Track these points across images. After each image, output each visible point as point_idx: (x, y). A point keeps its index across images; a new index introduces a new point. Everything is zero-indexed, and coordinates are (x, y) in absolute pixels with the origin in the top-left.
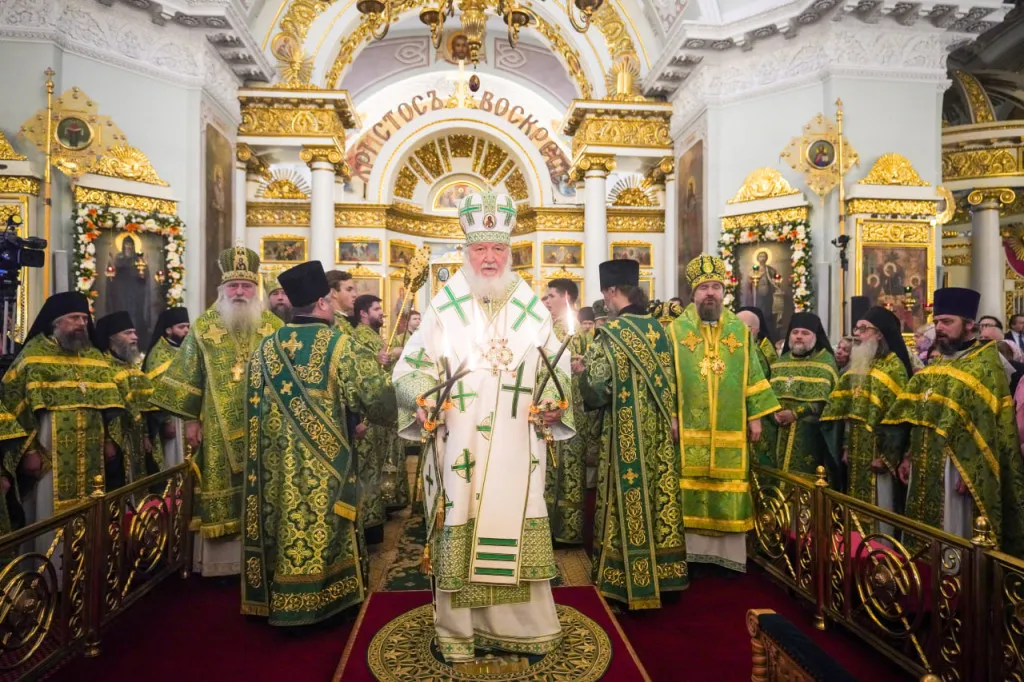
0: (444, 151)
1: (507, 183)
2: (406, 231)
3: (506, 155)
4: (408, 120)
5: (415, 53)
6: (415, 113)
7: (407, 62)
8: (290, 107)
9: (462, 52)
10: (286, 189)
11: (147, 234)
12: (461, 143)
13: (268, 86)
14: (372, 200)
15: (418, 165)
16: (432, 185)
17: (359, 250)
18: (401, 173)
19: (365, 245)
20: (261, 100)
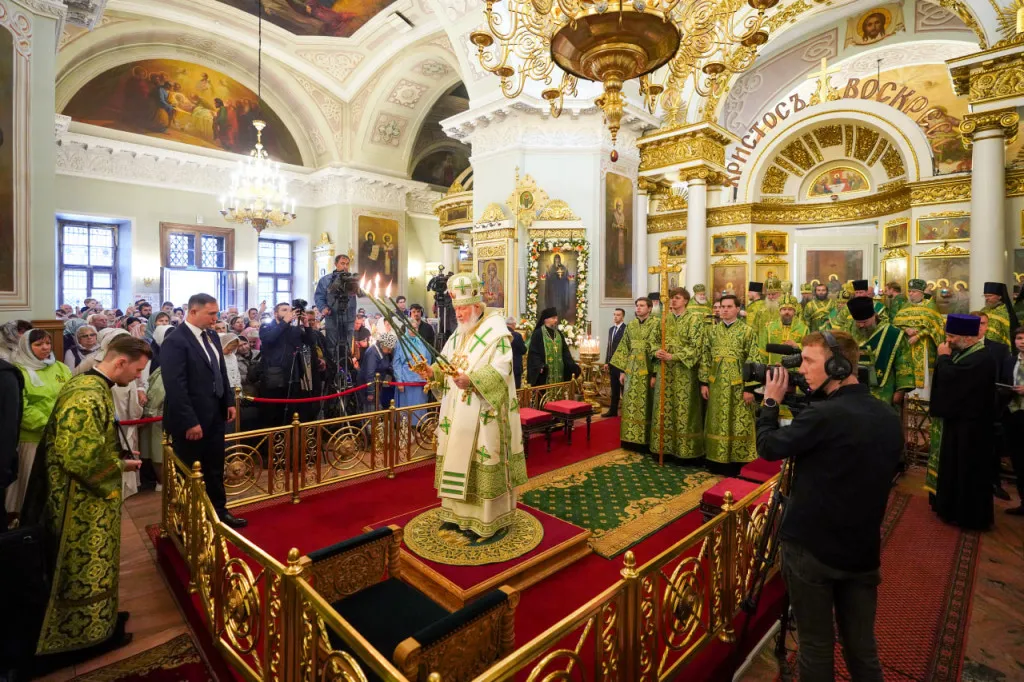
0: (812, 145)
1: (882, 161)
2: (776, 222)
3: (877, 134)
4: (772, 127)
5: (822, 48)
6: (778, 119)
7: (813, 59)
8: (671, 142)
9: (874, 30)
10: (676, 202)
11: (566, 251)
12: (829, 134)
13: (658, 131)
14: (740, 200)
15: (786, 163)
16: (804, 176)
17: (730, 244)
18: (767, 173)
19: (734, 239)
20: (652, 143)
